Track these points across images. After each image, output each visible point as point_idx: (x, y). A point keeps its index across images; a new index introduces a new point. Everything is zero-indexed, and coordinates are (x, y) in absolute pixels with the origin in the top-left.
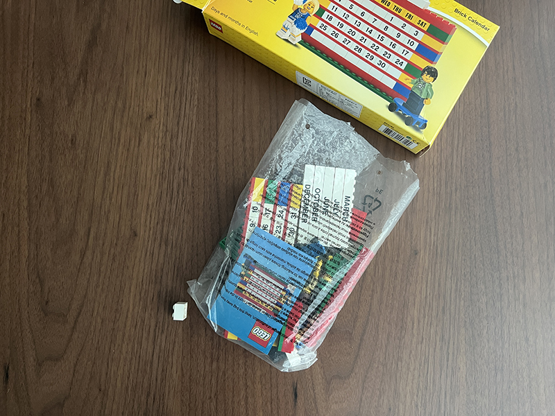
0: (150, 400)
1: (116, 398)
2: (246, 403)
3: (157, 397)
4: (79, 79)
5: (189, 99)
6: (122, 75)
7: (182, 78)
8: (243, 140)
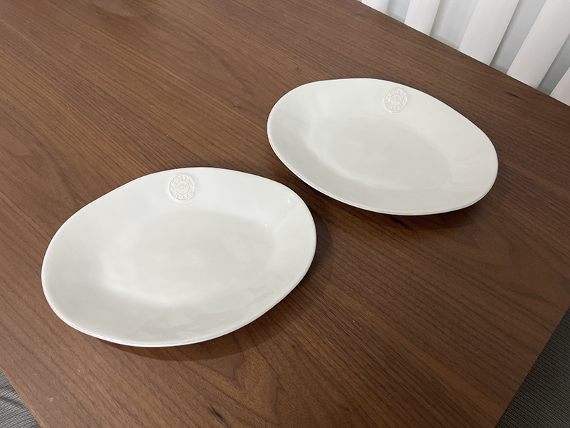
0: (331, 315)
1: (310, 339)
2: (383, 254)
3: (332, 309)
4: (76, 202)
5: (158, 154)
6: (102, 177)
7: (142, 149)
8: (212, 144)
